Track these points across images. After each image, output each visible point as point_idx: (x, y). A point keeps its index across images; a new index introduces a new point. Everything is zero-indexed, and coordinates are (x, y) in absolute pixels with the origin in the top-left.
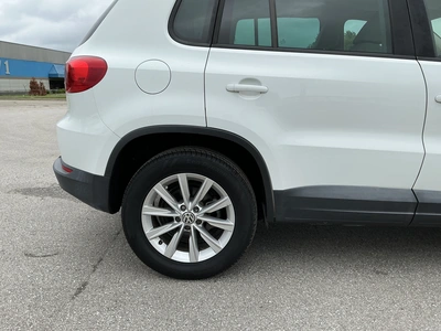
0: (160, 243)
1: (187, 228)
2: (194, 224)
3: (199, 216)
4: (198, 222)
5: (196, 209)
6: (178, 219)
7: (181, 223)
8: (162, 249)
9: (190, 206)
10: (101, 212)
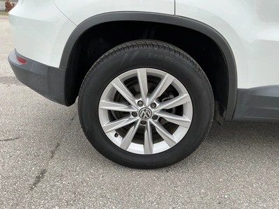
0: (116, 135)
1: (144, 122)
2: (151, 120)
3: (155, 112)
4: (155, 117)
5: (153, 105)
6: (135, 114)
7: (138, 118)
8: (118, 141)
9: (148, 101)
10: (57, 104)
